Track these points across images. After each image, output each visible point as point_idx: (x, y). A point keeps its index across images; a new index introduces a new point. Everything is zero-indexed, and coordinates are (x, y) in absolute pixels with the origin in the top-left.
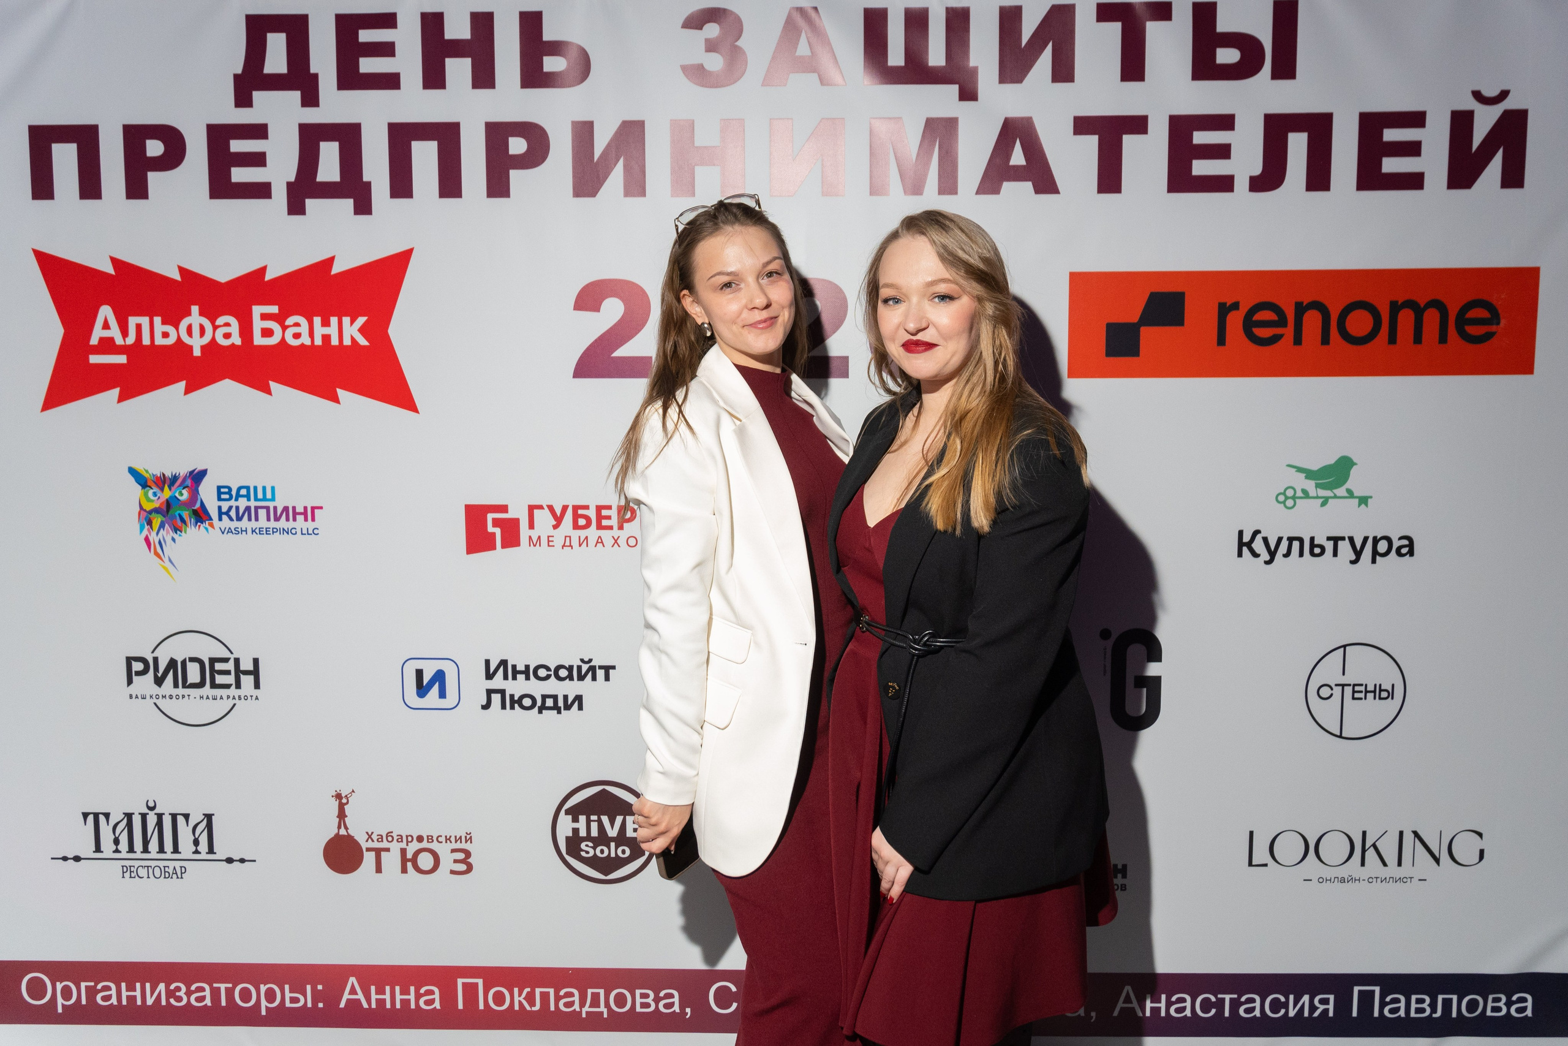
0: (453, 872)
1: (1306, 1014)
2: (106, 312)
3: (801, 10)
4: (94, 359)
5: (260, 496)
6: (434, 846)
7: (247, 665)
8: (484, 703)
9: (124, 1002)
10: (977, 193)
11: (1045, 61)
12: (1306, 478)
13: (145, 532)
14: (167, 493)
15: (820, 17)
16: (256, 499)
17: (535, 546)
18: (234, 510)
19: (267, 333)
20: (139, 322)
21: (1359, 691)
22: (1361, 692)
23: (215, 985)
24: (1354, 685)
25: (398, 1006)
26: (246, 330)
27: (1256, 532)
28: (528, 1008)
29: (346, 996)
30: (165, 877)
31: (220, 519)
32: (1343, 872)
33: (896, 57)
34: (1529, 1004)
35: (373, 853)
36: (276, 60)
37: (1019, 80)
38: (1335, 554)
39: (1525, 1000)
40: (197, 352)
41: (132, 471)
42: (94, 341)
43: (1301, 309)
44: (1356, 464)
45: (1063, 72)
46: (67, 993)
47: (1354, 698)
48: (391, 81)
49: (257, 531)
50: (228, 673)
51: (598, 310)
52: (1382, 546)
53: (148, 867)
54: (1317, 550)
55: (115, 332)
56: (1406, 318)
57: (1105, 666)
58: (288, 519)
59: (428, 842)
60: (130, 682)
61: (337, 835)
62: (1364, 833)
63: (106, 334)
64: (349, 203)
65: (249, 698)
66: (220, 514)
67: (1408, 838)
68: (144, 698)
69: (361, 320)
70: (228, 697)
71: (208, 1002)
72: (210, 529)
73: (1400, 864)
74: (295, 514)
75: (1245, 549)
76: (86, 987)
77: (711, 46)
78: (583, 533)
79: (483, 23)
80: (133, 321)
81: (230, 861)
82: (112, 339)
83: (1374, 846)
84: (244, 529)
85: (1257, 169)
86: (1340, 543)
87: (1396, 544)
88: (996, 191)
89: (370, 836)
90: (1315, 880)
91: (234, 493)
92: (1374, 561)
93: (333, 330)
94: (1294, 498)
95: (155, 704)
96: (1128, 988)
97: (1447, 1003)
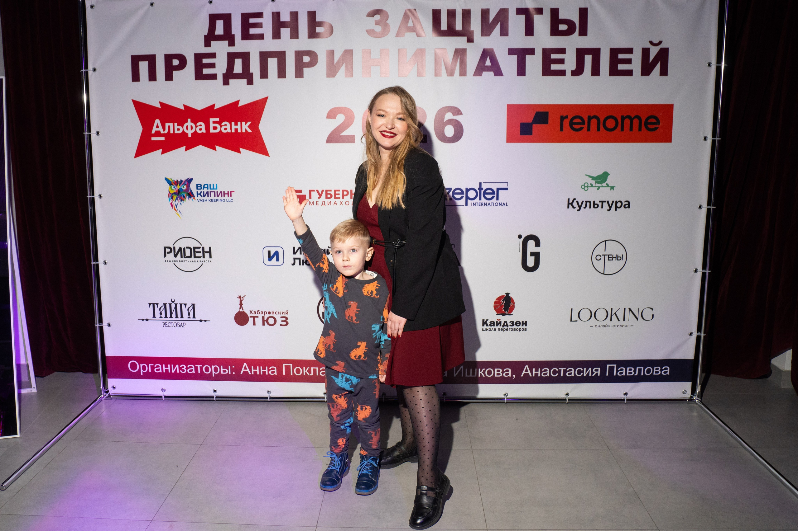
0: (281, 325)
1: (590, 375)
2: (157, 122)
3: (410, 10)
4: (153, 139)
5: (212, 187)
6: (274, 315)
7: (207, 249)
8: (293, 263)
9: (164, 371)
10: (474, 75)
11: (498, 28)
12: (592, 179)
13: (171, 201)
14: (179, 187)
15: (417, 13)
16: (210, 189)
17: (312, 205)
18: (202, 193)
19: (215, 128)
20: (169, 125)
21: (610, 257)
22: (611, 257)
23: (196, 366)
24: (609, 255)
25: (262, 374)
26: (207, 128)
27: (574, 199)
28: (309, 375)
29: (243, 370)
30: (178, 327)
31: (197, 196)
32: (604, 323)
33: (444, 26)
34: (668, 370)
35: (252, 318)
36: (220, 29)
37: (489, 35)
38: (602, 207)
39: (667, 369)
40: (190, 136)
41: (166, 179)
42: (153, 132)
43: (590, 118)
44: (610, 175)
45: (504, 32)
46: (144, 368)
47: (608, 260)
48: (261, 37)
49: (211, 200)
50: (200, 252)
51: (335, 118)
52: (619, 204)
53: (172, 323)
54: (596, 206)
55: (160, 129)
56: (627, 122)
57: (520, 248)
58: (222, 196)
59: (272, 314)
60: (165, 256)
61: (239, 311)
62: (612, 309)
63: (158, 129)
64: (245, 81)
65: (208, 261)
66: (198, 194)
67: (627, 311)
68: (170, 262)
69: (249, 123)
70: (200, 261)
71: (194, 372)
72: (194, 200)
73: (624, 320)
74: (224, 194)
75: (570, 205)
76: (151, 366)
77: (377, 23)
78: (329, 200)
79: (295, 15)
80: (167, 125)
81: (201, 321)
82: (159, 132)
83: (615, 313)
84: (206, 200)
85: (574, 68)
86: (604, 203)
87: (624, 204)
88: (480, 75)
89: (251, 312)
90: (594, 326)
91: (202, 187)
92: (616, 210)
93: (239, 127)
94: (588, 187)
95: (174, 264)
96: (527, 366)
97: (640, 370)
